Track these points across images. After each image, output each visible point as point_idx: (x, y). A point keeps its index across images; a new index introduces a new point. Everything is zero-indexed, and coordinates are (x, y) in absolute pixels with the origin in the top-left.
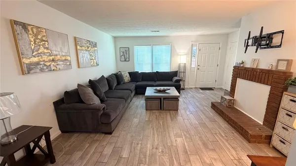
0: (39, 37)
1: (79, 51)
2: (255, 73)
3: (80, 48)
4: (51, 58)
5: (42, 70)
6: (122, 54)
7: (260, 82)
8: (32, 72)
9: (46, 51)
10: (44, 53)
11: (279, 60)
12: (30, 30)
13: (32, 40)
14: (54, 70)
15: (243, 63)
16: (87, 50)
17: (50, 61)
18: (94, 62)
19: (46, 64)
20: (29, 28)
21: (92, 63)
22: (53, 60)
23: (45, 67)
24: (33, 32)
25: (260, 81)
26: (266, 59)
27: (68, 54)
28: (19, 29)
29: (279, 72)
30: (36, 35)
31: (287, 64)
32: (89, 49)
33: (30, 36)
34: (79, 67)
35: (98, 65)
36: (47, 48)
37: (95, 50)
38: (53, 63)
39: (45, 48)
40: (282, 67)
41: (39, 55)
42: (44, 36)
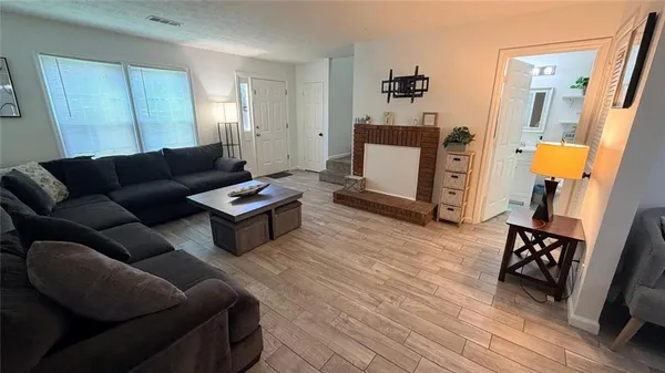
2: (395, 132)
7: (397, 145)
11: (425, 114)
15: (368, 118)
25: (405, 143)
26: (405, 113)
29: (425, 129)
31: (436, 118)
40: (429, 122)
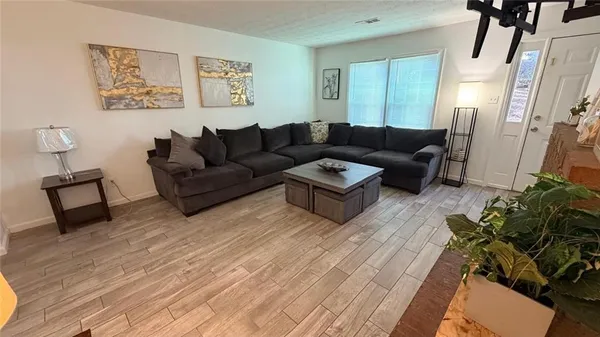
0: (125, 62)
1: (203, 80)
3: (206, 74)
4: (145, 90)
5: (128, 107)
6: (326, 84)
8: (114, 107)
9: (135, 80)
10: (132, 84)
12: (111, 54)
13: (114, 66)
14: (148, 107)
16: (222, 78)
17: (141, 94)
18: (240, 98)
19: (137, 98)
20: (111, 51)
21: (236, 100)
22: (148, 93)
23: (133, 103)
24: (115, 56)
27: (179, 85)
28: (96, 54)
30: (120, 60)
32: (229, 76)
33: (111, 62)
34: (202, 106)
35: (249, 103)
36: (138, 77)
37: (245, 77)
38: (148, 98)
39: (133, 76)
41: (125, 85)
42: (133, 60)
